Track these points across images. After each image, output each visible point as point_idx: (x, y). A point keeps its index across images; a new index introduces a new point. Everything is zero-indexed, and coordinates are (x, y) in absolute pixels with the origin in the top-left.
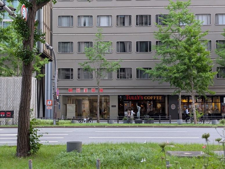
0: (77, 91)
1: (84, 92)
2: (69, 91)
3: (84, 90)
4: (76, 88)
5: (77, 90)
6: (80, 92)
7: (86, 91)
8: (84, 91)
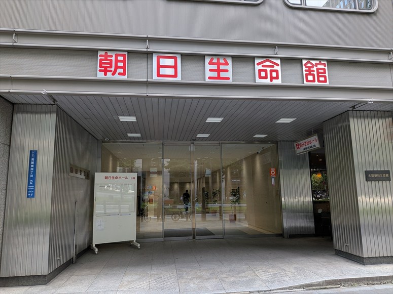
0: (163, 71)
1: (208, 81)
2: (106, 72)
3: (208, 67)
4: (153, 48)
5: (164, 62)
6: (179, 79)
7: (219, 71)
8: (208, 74)
